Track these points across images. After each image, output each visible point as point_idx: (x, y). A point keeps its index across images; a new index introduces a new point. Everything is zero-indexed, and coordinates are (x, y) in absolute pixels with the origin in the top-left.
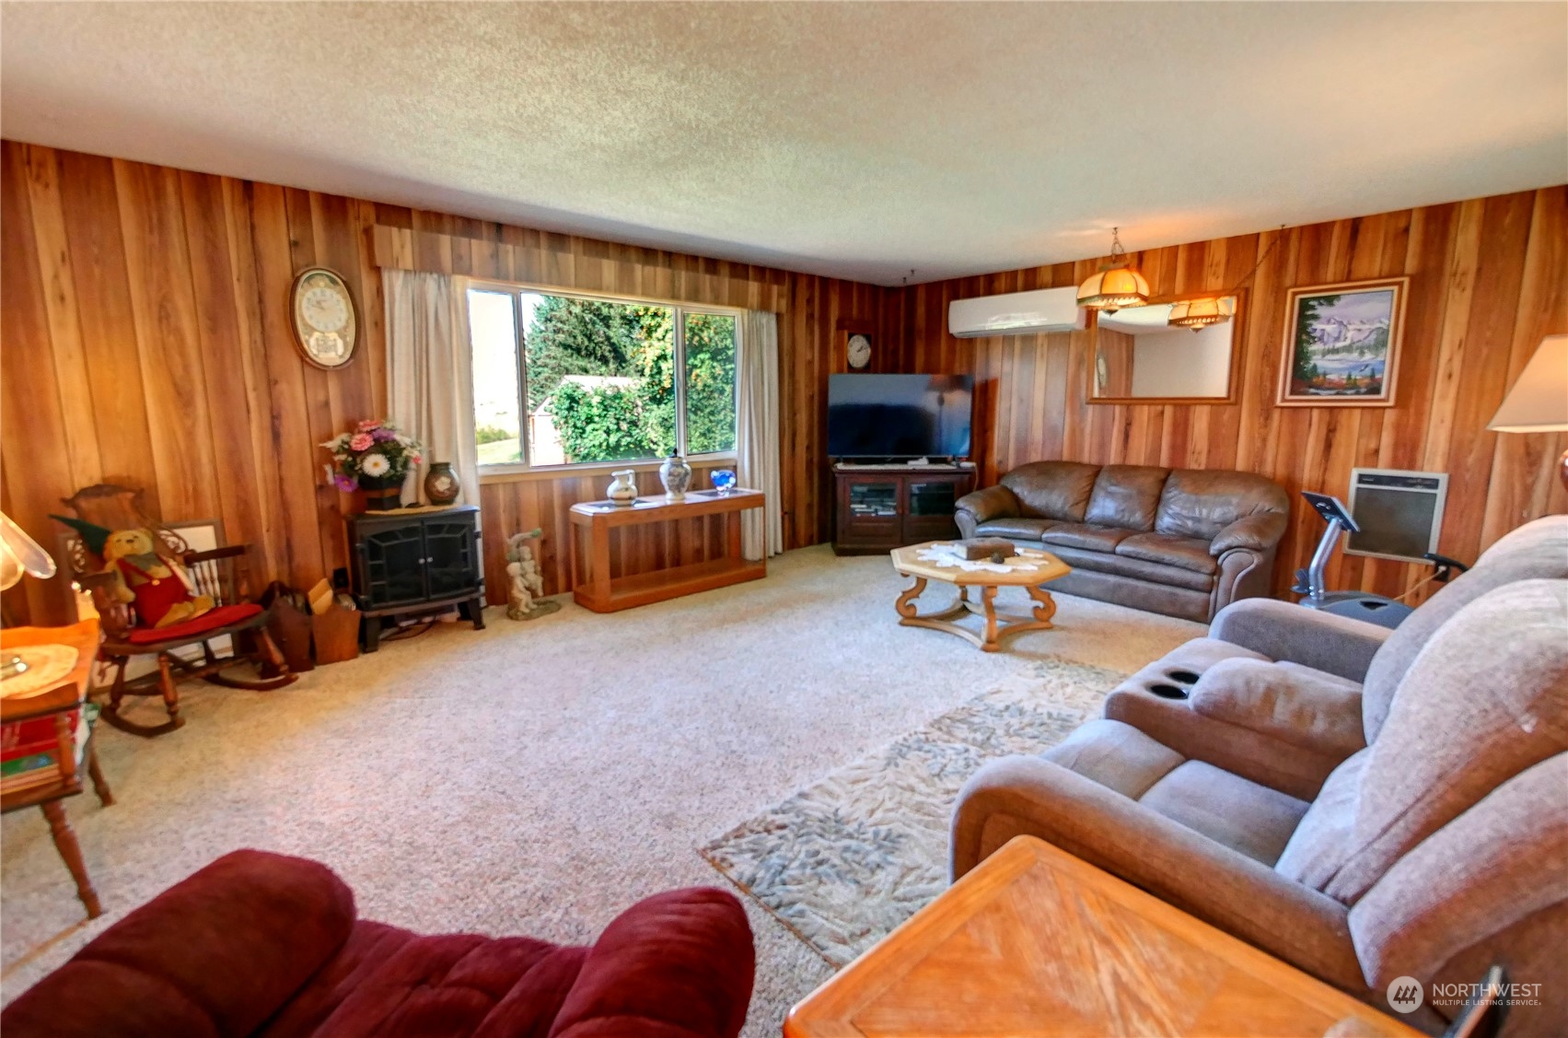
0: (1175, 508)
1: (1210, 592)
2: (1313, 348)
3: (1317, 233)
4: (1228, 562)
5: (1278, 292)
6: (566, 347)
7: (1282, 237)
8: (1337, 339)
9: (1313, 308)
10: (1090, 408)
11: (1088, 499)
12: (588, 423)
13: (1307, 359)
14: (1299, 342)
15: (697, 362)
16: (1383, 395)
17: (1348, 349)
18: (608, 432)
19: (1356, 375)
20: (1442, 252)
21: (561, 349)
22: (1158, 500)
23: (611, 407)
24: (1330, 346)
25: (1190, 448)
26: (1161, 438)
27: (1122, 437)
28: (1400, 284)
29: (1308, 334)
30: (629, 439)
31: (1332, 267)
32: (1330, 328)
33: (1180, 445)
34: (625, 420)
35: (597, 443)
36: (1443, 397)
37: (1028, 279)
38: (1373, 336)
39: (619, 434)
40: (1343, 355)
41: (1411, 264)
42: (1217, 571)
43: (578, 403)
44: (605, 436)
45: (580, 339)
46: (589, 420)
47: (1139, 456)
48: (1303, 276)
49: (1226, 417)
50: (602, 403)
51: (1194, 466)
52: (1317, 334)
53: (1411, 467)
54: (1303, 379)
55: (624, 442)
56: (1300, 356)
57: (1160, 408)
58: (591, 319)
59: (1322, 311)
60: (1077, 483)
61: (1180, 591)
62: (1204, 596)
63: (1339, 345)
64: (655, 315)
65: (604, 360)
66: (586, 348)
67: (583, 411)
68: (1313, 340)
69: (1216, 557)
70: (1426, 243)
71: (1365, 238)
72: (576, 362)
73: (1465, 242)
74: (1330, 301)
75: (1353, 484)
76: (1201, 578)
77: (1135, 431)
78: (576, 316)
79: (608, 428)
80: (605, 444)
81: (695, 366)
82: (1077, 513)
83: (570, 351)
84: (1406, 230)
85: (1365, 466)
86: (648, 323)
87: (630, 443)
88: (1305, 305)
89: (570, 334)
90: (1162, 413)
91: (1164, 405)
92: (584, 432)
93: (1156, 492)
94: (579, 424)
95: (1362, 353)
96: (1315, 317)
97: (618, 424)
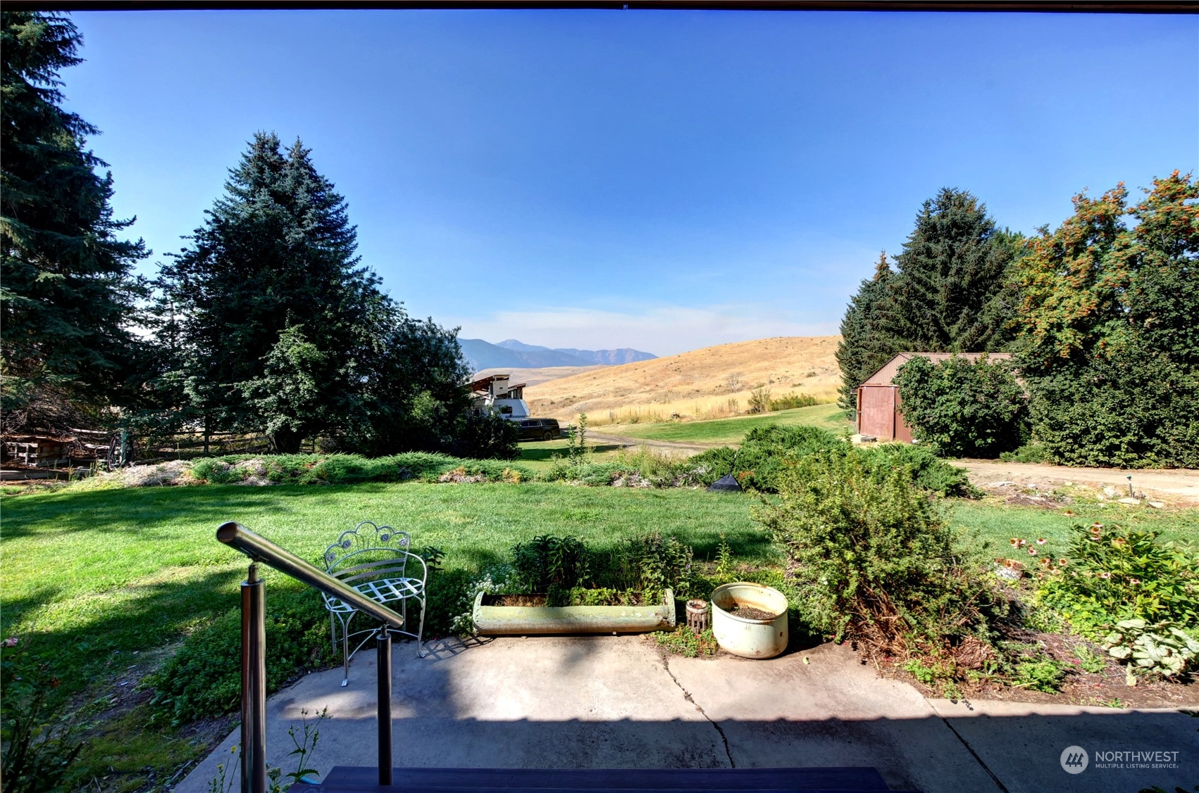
6: (888, 330)
12: (938, 395)
15: (1106, 330)
18: (962, 403)
21: (883, 332)
23: (966, 379)
30: (986, 411)
34: (982, 392)
35: (950, 413)
39: (976, 406)
43: (928, 375)
44: (958, 408)
45: (902, 322)
46: (941, 392)
50: (953, 376)
55: (981, 413)
58: (917, 305)
64: (1043, 284)
65: (926, 338)
66: (908, 330)
67: (935, 384)
72: (898, 342)
78: (902, 303)
79: (963, 399)
80: (959, 415)
81: (1103, 335)
83: (892, 333)
86: (1034, 292)
87: (987, 415)
89: (893, 319)
92: (934, 402)
94: (929, 396)
97: (974, 396)
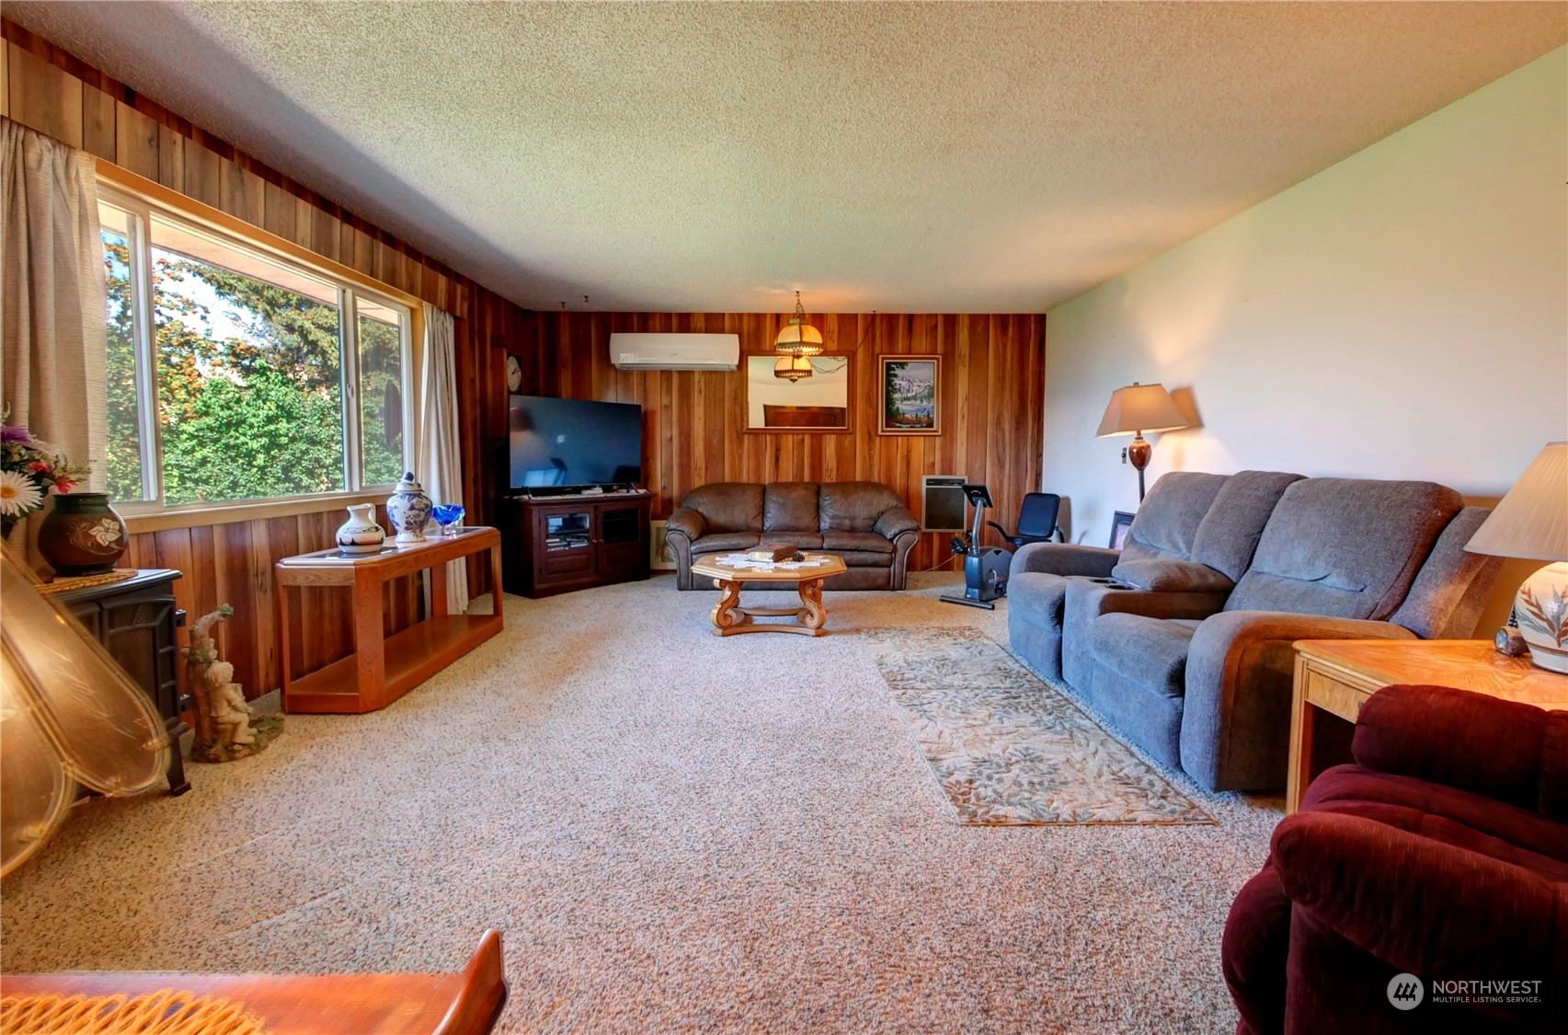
0: (831, 512)
1: (890, 567)
2: (896, 396)
3: (891, 319)
4: (899, 543)
5: (873, 358)
7: (872, 319)
8: (908, 391)
9: (893, 369)
10: (746, 437)
11: (762, 512)
13: (893, 404)
14: (888, 392)
16: (935, 428)
17: (914, 398)
19: (920, 415)
20: (953, 342)
22: (818, 507)
24: (905, 395)
25: (824, 468)
26: (803, 460)
27: (773, 461)
28: (937, 359)
29: (892, 386)
31: (901, 344)
32: (904, 383)
33: (817, 467)
36: (962, 429)
37: (682, 322)
38: (926, 391)
40: (912, 402)
41: (940, 348)
42: (895, 550)
47: (787, 475)
48: (886, 348)
49: (846, 443)
51: (829, 481)
52: (897, 387)
53: (951, 474)
54: (893, 417)
56: (889, 402)
57: (800, 437)
59: (898, 371)
60: (751, 500)
61: (870, 570)
62: (886, 570)
63: (909, 395)
68: (895, 391)
69: (891, 540)
70: (946, 335)
71: (917, 326)
73: (963, 336)
74: (902, 365)
75: (924, 486)
76: (885, 557)
77: (783, 455)
82: (758, 525)
84: (936, 326)
85: (929, 474)
88: (889, 367)
90: (803, 440)
91: (804, 434)
93: (815, 501)
95: (922, 401)
96: (896, 376)
